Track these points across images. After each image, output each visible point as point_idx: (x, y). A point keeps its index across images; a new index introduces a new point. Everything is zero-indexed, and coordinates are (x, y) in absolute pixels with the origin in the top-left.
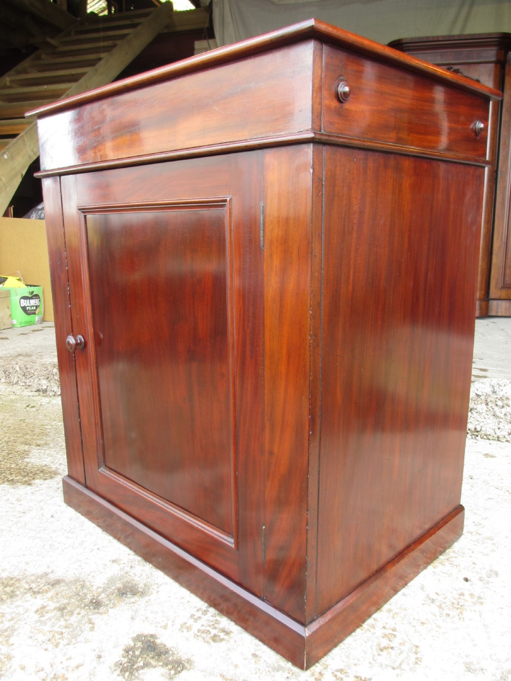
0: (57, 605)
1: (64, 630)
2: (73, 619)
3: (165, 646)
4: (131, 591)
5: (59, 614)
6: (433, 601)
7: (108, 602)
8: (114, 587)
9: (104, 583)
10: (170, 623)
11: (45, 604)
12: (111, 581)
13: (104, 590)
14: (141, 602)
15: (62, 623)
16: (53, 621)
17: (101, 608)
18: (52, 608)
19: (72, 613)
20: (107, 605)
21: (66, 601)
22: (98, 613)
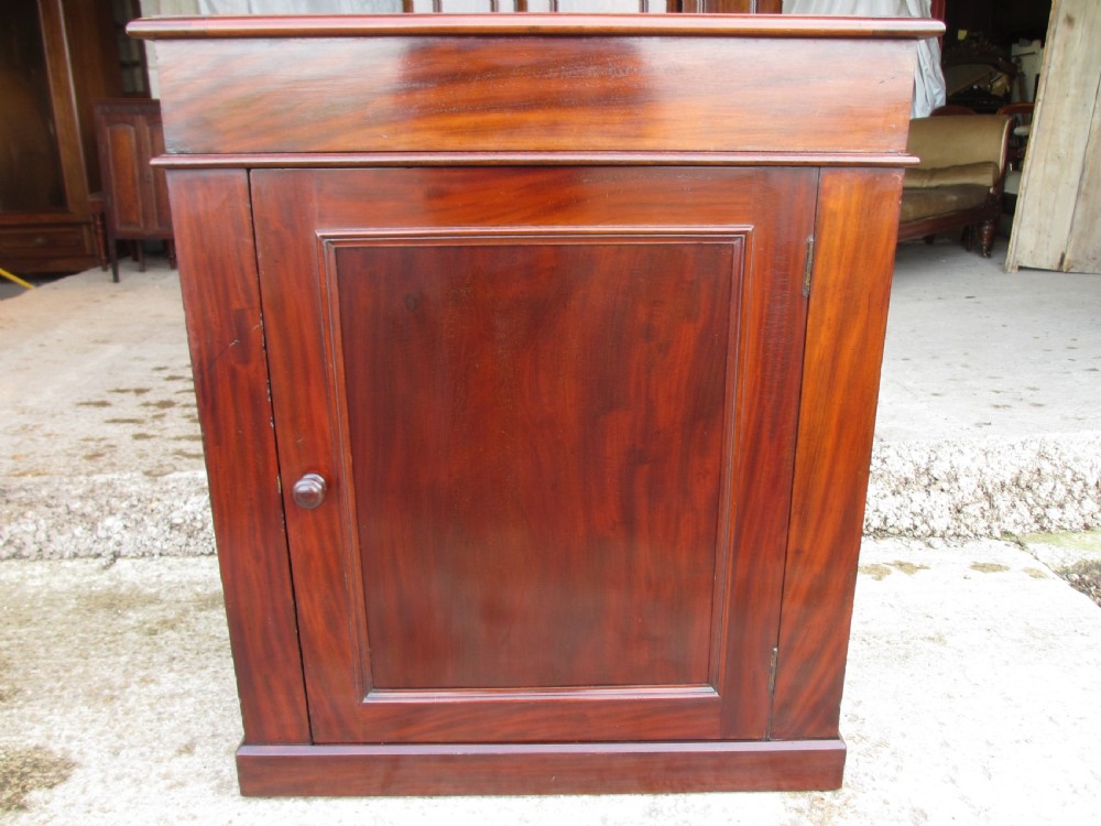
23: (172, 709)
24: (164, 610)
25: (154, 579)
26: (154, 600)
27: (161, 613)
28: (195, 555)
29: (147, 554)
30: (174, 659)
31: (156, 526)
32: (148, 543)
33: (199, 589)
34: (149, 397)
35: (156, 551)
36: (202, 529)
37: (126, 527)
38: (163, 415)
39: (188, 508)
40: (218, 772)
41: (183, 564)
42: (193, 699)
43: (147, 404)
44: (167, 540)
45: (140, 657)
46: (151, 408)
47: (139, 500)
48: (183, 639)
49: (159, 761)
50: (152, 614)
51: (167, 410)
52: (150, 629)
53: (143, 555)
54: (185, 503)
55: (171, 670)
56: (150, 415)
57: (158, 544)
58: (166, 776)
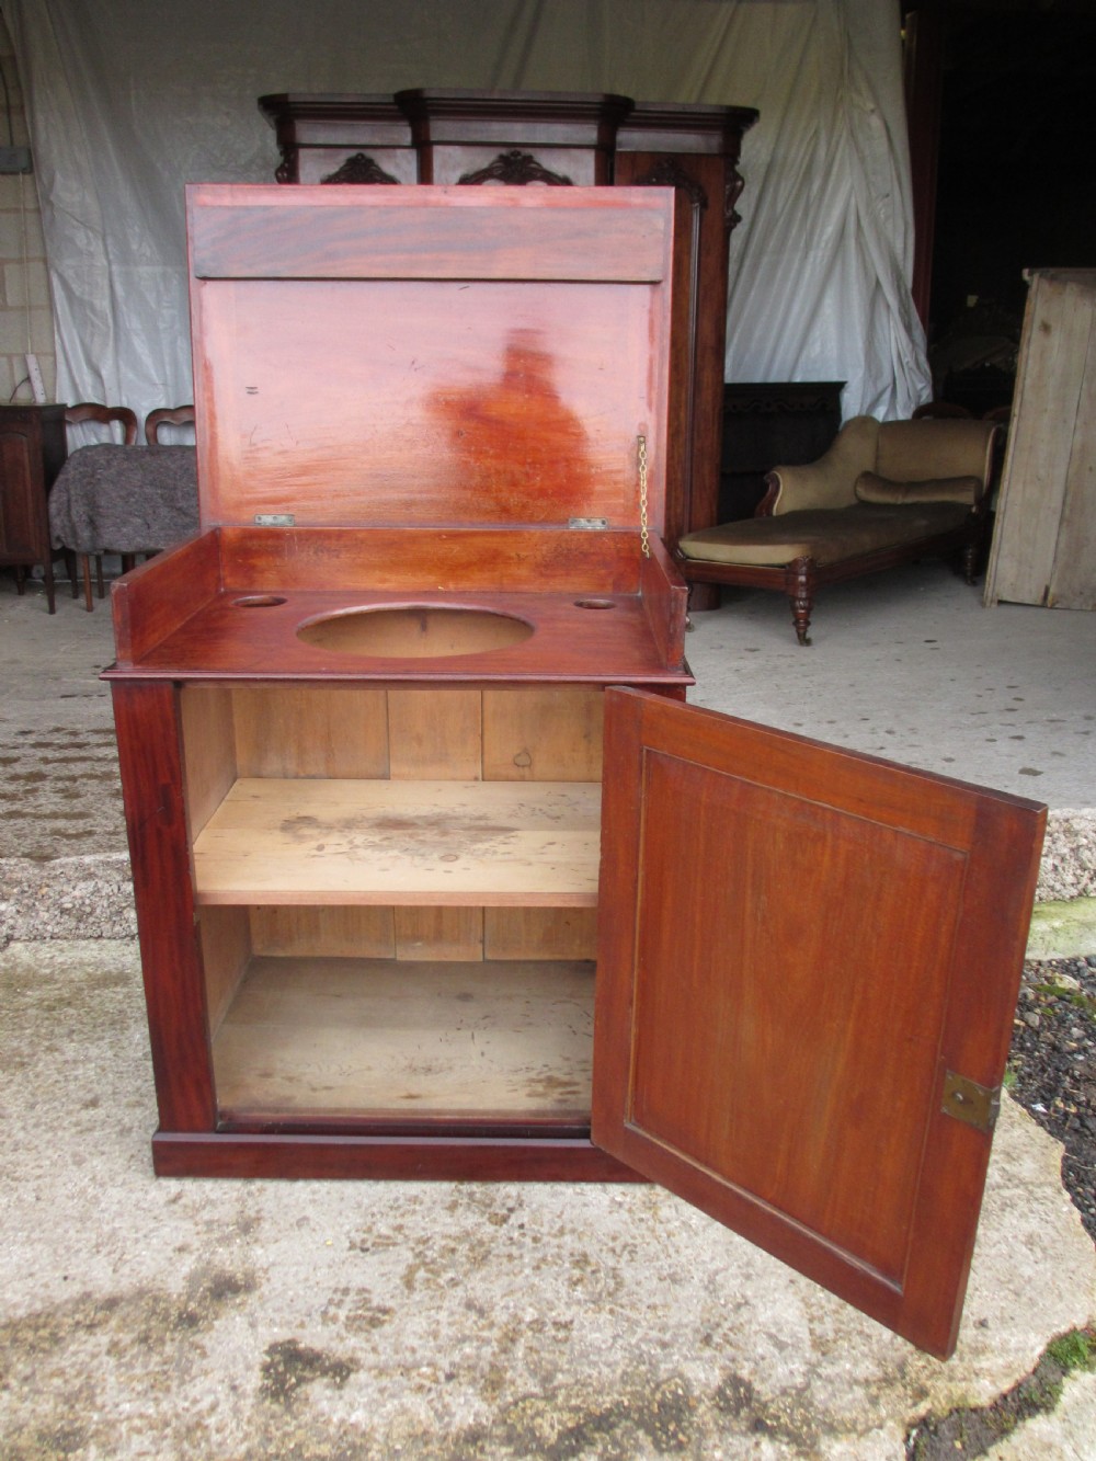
0: (133, 1335)
1: (166, 1367)
2: (169, 1349)
3: (312, 1350)
4: (229, 1289)
5: (144, 1348)
6: (620, 1205)
7: (205, 1312)
8: (201, 1289)
9: (184, 1287)
10: (306, 1319)
11: (116, 1339)
12: (193, 1279)
13: (190, 1297)
14: (252, 1299)
15: (156, 1358)
16: (141, 1359)
17: (201, 1323)
18: (129, 1342)
19: (162, 1341)
20: (206, 1317)
21: (143, 1327)
22: (199, 1331)
23: (76, 1073)
24: (59, 989)
25: (47, 961)
26: (49, 980)
27: (57, 992)
28: (85, 938)
29: (38, 938)
30: (73, 1031)
31: (47, 911)
32: (40, 927)
33: (90, 970)
34: (18, 769)
35: (47, 935)
36: (91, 914)
37: (18, 912)
38: (35, 790)
39: (77, 893)
40: (119, 1121)
41: (73, 947)
42: (93, 1065)
43: (14, 778)
44: (58, 923)
45: (43, 1031)
46: (22, 782)
47: (29, 886)
48: (79, 1015)
49: (69, 1113)
50: (50, 992)
51: (38, 784)
52: (48, 1006)
53: (35, 939)
54: (74, 888)
55: (72, 1041)
56: (21, 789)
57: (49, 928)
58: (77, 1124)
